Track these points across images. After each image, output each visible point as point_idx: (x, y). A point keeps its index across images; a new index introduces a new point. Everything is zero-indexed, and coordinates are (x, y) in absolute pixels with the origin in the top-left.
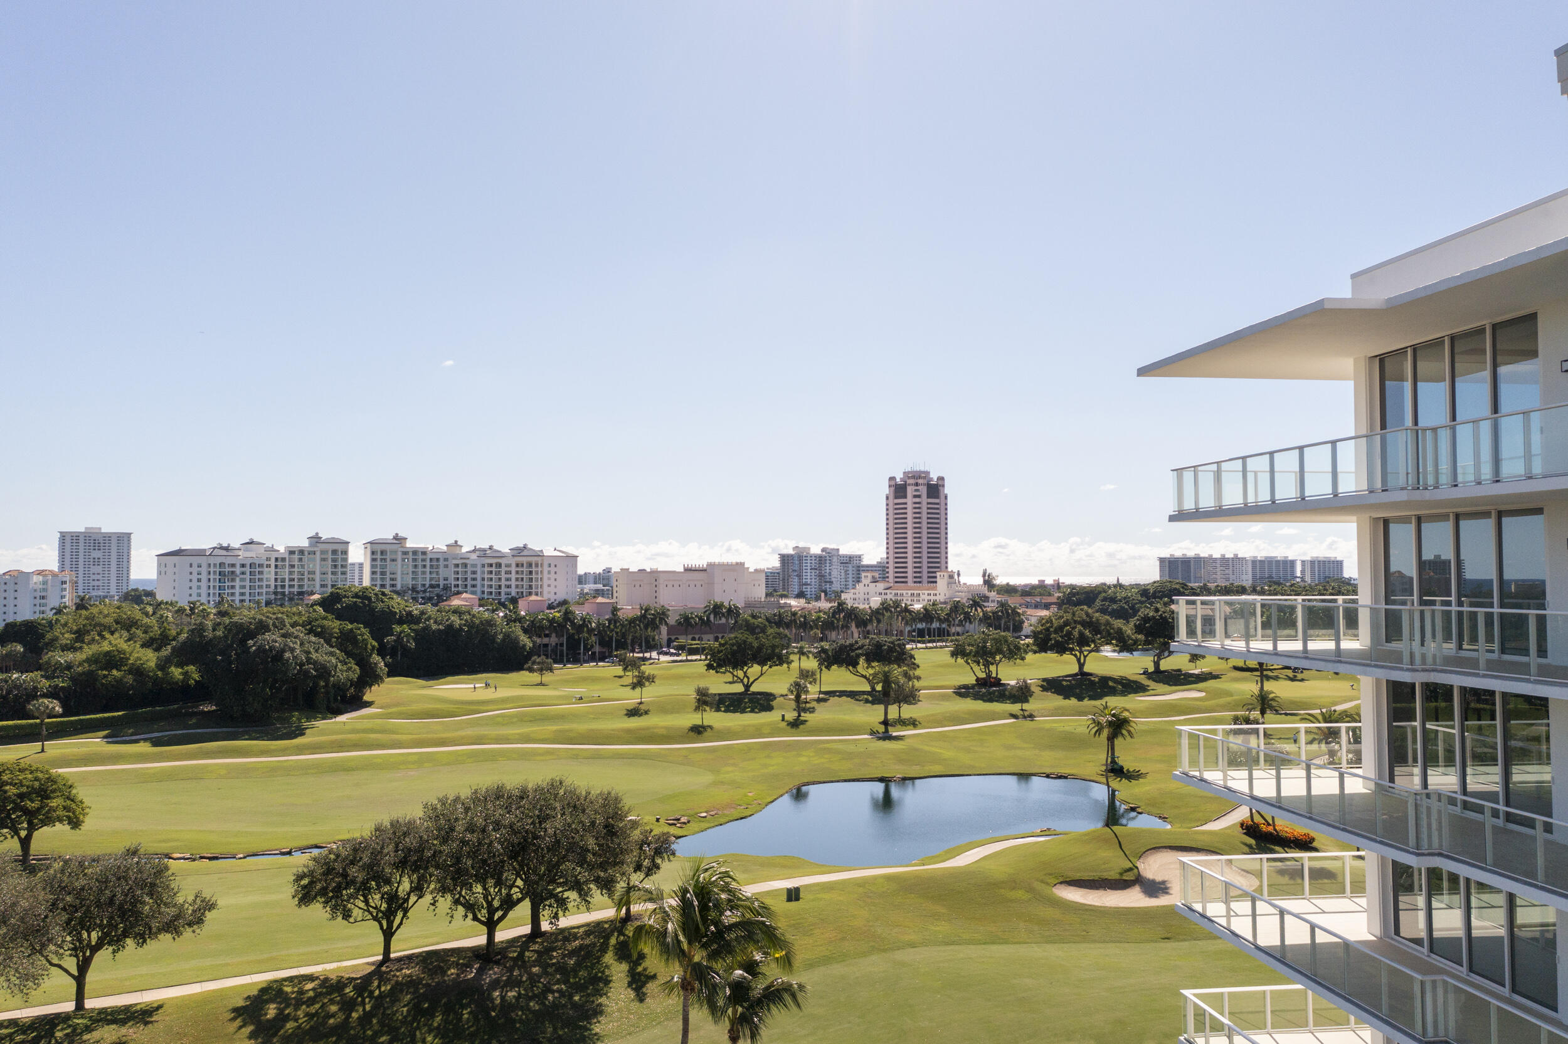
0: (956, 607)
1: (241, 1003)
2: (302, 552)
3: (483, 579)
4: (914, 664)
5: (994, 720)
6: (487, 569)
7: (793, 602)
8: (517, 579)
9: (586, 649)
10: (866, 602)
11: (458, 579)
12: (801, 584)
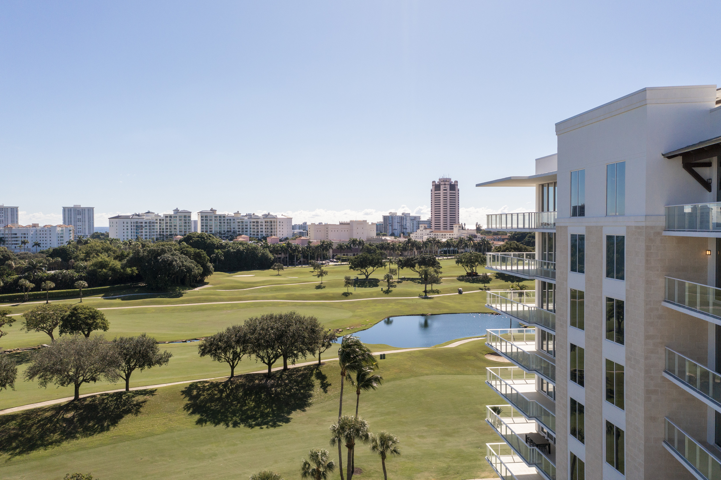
0: (461, 241)
1: (184, 389)
2: (171, 217)
3: (251, 228)
4: (439, 266)
5: (472, 290)
6: (252, 224)
7: (389, 238)
8: (265, 228)
9: (297, 260)
10: (422, 238)
11: (239, 228)
12: (393, 230)
